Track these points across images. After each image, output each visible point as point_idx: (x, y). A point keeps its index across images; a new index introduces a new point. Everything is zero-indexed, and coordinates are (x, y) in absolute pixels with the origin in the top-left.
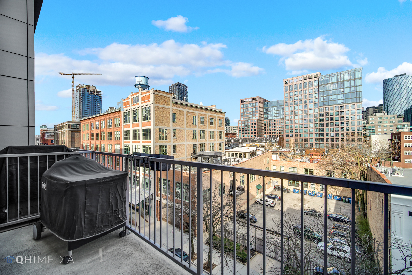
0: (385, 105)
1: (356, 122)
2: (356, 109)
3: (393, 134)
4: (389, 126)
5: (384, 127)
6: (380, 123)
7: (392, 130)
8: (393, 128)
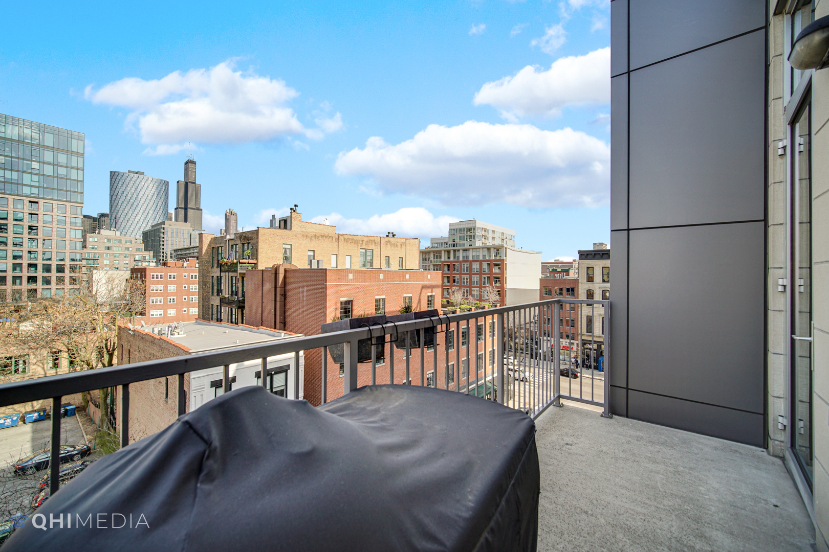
0: (113, 218)
1: (68, 242)
2: (68, 215)
3: (133, 271)
4: (123, 257)
5: (115, 256)
6: (108, 248)
7: (127, 264)
8: (128, 259)
